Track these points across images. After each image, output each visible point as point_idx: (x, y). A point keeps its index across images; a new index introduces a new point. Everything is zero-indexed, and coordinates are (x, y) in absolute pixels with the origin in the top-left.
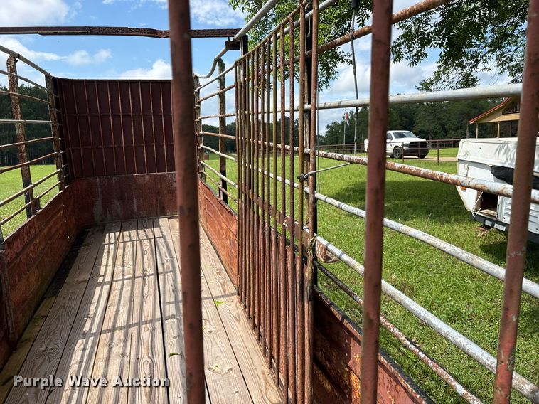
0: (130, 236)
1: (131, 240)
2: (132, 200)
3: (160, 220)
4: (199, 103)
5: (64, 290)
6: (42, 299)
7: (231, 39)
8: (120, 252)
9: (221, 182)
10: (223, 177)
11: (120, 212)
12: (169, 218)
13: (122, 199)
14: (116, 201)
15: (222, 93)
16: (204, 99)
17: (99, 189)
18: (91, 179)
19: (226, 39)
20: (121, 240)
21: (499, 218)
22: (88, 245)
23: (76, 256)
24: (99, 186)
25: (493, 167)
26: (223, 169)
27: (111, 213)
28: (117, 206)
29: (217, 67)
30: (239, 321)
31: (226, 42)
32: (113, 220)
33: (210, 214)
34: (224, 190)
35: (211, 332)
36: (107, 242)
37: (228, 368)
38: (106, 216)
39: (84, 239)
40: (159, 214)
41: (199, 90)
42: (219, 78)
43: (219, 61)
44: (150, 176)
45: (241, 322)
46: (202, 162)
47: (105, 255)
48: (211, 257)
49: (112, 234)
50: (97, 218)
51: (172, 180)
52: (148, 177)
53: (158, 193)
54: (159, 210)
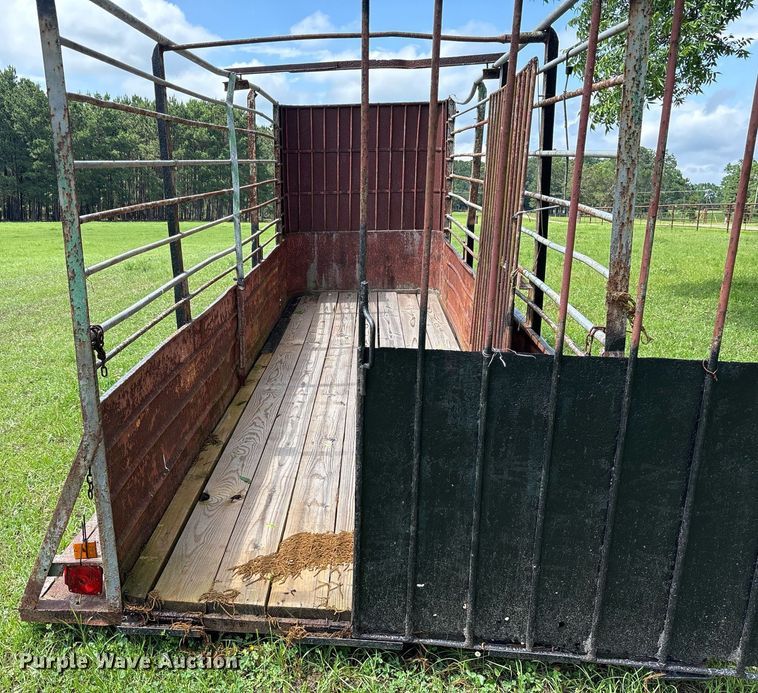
0: (349, 308)
1: (350, 313)
2: (354, 264)
3: (387, 294)
4: (453, 135)
5: (280, 349)
6: (260, 354)
7: (490, 66)
8: (337, 323)
9: (466, 239)
10: (470, 233)
11: (339, 280)
12: (398, 293)
13: (342, 262)
14: (334, 265)
15: (479, 126)
16: (459, 132)
17: (316, 248)
18: (307, 234)
19: (484, 66)
20: (338, 311)
22: (300, 313)
23: (288, 322)
24: (315, 244)
26: (471, 223)
27: (327, 280)
28: (335, 270)
29: (477, 92)
31: (484, 70)
32: (328, 289)
33: (452, 286)
34: (469, 250)
36: (322, 311)
38: (321, 284)
39: (295, 308)
40: (386, 286)
41: (454, 119)
42: (478, 107)
43: (479, 85)
44: (380, 235)
46: (448, 216)
47: (320, 324)
48: (446, 338)
49: (328, 305)
50: (311, 285)
51: (408, 241)
52: (376, 235)
53: (387, 257)
54: (386, 281)
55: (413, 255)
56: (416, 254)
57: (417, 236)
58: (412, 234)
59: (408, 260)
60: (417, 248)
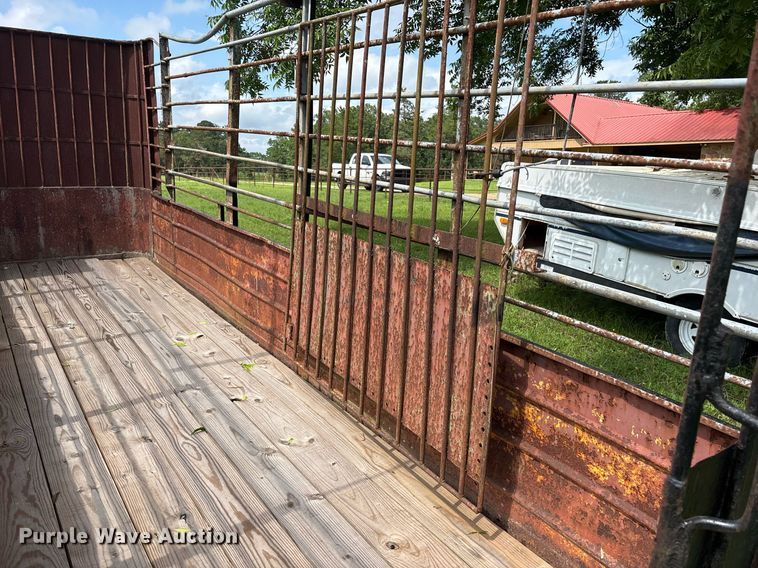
1: (52, 291)
2: (37, 227)
3: (88, 261)
4: (168, 81)
8: (42, 307)
11: (16, 248)
13: (17, 226)
14: (7, 230)
20: (32, 290)
21: (546, 258)
25: (543, 195)
26: (234, 180)
28: (9, 237)
30: (290, 384)
35: (258, 400)
36: (8, 292)
37: (307, 439)
40: (82, 252)
41: (167, 61)
43: (232, 20)
44: (67, 192)
45: (294, 386)
46: (170, 171)
49: (11, 282)
51: (105, 199)
52: (63, 192)
53: (82, 217)
54: (82, 246)
55: (114, 215)
56: (117, 212)
57: (115, 194)
58: (109, 191)
59: (106, 220)
60: (117, 206)
